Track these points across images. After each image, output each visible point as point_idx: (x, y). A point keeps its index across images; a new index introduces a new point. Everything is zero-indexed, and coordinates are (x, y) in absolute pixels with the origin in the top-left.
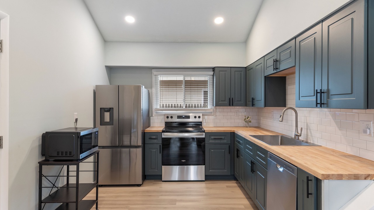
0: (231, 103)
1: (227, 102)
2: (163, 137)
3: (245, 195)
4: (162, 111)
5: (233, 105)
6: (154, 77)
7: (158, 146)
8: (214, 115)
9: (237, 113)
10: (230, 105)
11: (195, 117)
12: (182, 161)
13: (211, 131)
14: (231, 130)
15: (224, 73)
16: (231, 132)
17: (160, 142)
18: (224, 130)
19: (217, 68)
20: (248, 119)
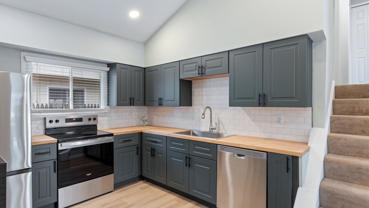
0: (132, 102)
1: (128, 101)
2: (60, 148)
3: (165, 192)
4: (40, 113)
5: (133, 105)
6: (23, 63)
7: (51, 164)
8: (109, 115)
9: (131, 112)
10: (130, 105)
11: (90, 119)
12: (87, 175)
13: (120, 134)
14: (138, 131)
15: (125, 70)
16: (138, 133)
17: (54, 156)
18: (132, 131)
19: (118, 64)
20: (144, 119)
